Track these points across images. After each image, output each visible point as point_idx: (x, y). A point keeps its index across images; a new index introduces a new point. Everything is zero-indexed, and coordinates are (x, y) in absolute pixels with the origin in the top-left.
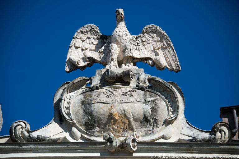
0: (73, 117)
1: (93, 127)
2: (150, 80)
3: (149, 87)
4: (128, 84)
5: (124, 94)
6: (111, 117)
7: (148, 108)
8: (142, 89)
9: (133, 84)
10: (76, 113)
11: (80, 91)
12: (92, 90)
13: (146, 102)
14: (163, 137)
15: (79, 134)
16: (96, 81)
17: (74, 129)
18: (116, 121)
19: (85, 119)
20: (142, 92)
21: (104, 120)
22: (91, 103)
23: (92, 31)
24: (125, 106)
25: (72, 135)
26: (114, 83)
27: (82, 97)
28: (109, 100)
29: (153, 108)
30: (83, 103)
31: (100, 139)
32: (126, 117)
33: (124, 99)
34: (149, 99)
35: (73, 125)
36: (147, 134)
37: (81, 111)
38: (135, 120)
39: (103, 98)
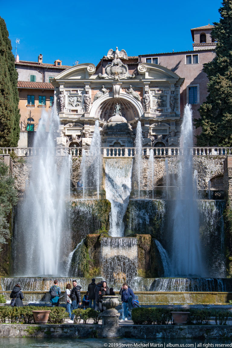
6: (115, 73)
16: (112, 65)
23: (112, 51)
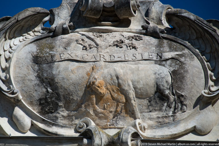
0: (15, 87)
1: (56, 108)
2: (169, 17)
3: (168, 31)
4: (126, 23)
5: (118, 44)
7: (165, 71)
8: (154, 34)
9: (136, 25)
10: (23, 80)
11: (31, 36)
12: (54, 34)
13: (161, 61)
14: (195, 131)
15: (27, 121)
17: (18, 112)
18: (100, 97)
19: (39, 92)
20: (154, 41)
21: (78, 95)
22: (51, 61)
24: (119, 68)
25: (14, 123)
26: (97, 22)
27: (33, 48)
28: (88, 55)
29: (174, 73)
30: (36, 60)
31: (70, 132)
32: (121, 90)
33: (118, 53)
34: (168, 55)
35: (17, 102)
36: (161, 125)
37: (32, 76)
38: (139, 96)
39: (77, 52)
